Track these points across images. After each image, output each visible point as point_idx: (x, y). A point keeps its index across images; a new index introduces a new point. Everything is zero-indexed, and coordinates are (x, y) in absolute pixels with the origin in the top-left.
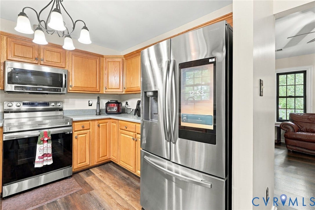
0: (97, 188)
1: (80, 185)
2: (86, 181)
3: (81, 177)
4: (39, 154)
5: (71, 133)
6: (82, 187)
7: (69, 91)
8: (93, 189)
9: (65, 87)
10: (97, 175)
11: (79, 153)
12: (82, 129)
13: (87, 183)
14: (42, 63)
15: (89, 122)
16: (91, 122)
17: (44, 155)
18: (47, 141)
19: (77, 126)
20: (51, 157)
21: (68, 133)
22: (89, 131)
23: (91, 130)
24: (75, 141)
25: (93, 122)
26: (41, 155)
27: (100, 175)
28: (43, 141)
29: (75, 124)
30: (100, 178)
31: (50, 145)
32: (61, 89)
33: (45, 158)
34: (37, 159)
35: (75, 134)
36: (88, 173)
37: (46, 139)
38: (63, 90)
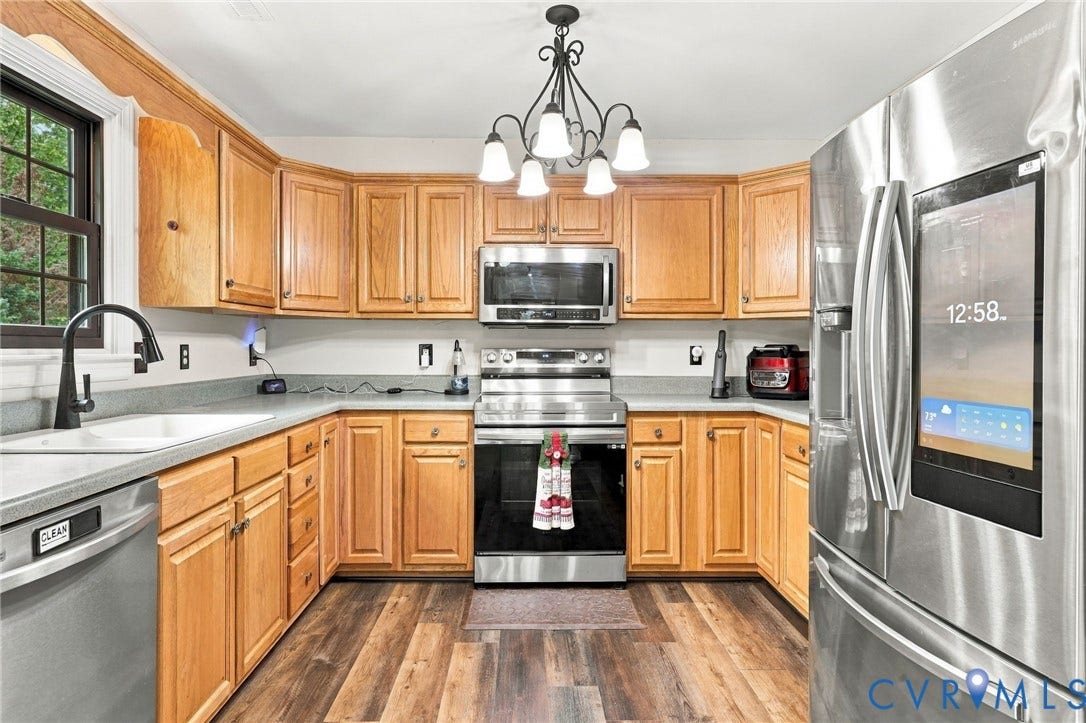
0: (686, 641)
1: (641, 616)
2: (659, 612)
3: (650, 596)
4: (542, 494)
5: (623, 447)
6: (643, 622)
7: (622, 316)
8: (674, 640)
9: (611, 303)
10: (699, 605)
11: (645, 518)
12: (656, 440)
13: (662, 618)
14: (555, 237)
15: (678, 419)
16: (684, 419)
17: (555, 500)
18: (561, 461)
19: (641, 430)
20: (570, 510)
21: (614, 447)
22: (677, 448)
23: (683, 447)
24: (633, 475)
25: (693, 421)
26: (546, 498)
27: (710, 610)
28: (551, 458)
29: (636, 420)
30: (705, 616)
31: (566, 474)
32: (598, 310)
33: (556, 509)
34: (538, 509)
35: (635, 454)
36: (675, 593)
37: (557, 455)
38: (606, 315)
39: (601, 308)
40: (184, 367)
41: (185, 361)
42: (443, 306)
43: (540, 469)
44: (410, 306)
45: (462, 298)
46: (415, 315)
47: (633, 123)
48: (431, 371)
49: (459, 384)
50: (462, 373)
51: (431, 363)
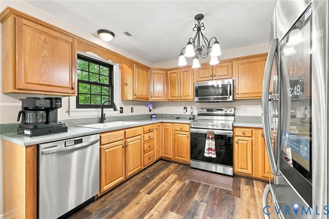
0: (244, 199)
1: (233, 187)
2: (240, 187)
3: (240, 182)
5: (232, 136)
6: (232, 189)
7: (235, 98)
8: (240, 198)
9: (230, 95)
10: (255, 188)
11: (239, 158)
12: (243, 135)
13: (240, 189)
14: (215, 78)
15: (251, 130)
16: (253, 130)
17: (209, 149)
18: (212, 138)
19: (238, 132)
20: (215, 152)
21: (229, 136)
22: (251, 138)
23: (253, 138)
24: (236, 146)
25: (256, 130)
26: (208, 148)
27: (259, 191)
28: (209, 138)
29: (236, 129)
30: (256, 193)
31: (214, 143)
32: (227, 97)
33: (210, 151)
34: (206, 151)
35: (236, 139)
36: (249, 183)
37: (211, 137)
38: (229, 98)
39: (227, 96)
40: (132, 112)
41: (132, 111)
42: (186, 98)
43: (206, 140)
44: (179, 98)
45: (191, 95)
46: (180, 100)
47: (217, 42)
48: (187, 113)
49: (192, 117)
50: (193, 114)
51: (186, 112)
